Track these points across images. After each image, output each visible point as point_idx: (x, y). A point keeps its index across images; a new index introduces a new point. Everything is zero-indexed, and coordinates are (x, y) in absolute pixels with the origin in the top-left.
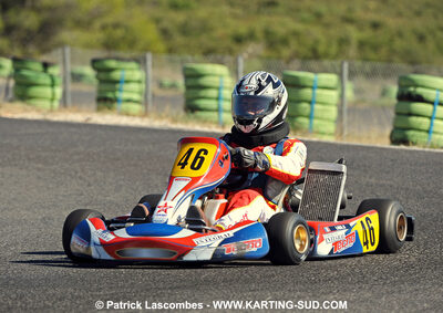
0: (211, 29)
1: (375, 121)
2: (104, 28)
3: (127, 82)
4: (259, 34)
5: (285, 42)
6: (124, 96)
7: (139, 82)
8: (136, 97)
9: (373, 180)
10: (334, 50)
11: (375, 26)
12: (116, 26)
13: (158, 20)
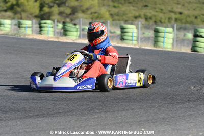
0: (127, 14)
1: (185, 44)
2: (91, 13)
4: (143, 16)
5: (151, 18)
9: (189, 64)
10: (167, 21)
11: (181, 13)
12: (95, 13)
13: (109, 11)
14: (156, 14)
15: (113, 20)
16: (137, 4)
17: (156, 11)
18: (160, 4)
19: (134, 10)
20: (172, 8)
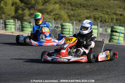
2: (54, 15)
5: (98, 19)
11: (121, 15)
12: (57, 14)
13: (67, 13)
15: (70, 20)
16: (89, 8)
17: (104, 14)
18: (106, 8)
19: (87, 12)
20: (116, 11)
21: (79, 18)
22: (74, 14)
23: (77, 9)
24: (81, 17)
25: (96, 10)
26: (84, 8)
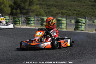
3: (31, 20)
4: (61, 13)
5: (64, 14)
6: (31, 23)
7: (34, 20)
8: (33, 23)
11: (79, 11)
12: (38, 12)
13: (45, 11)
14: (67, 11)
15: (46, 15)
16: (59, 7)
17: (68, 10)
18: (69, 7)
19: (57, 10)
20: (75, 9)
21: (52, 14)
22: (49, 11)
23: (50, 8)
24: (54, 13)
25: (63, 9)
26: (55, 7)
